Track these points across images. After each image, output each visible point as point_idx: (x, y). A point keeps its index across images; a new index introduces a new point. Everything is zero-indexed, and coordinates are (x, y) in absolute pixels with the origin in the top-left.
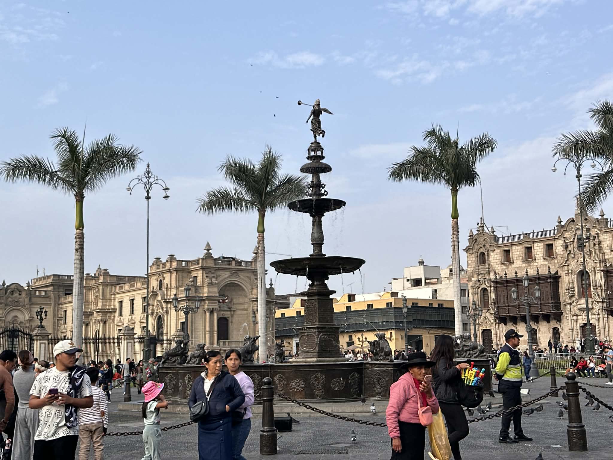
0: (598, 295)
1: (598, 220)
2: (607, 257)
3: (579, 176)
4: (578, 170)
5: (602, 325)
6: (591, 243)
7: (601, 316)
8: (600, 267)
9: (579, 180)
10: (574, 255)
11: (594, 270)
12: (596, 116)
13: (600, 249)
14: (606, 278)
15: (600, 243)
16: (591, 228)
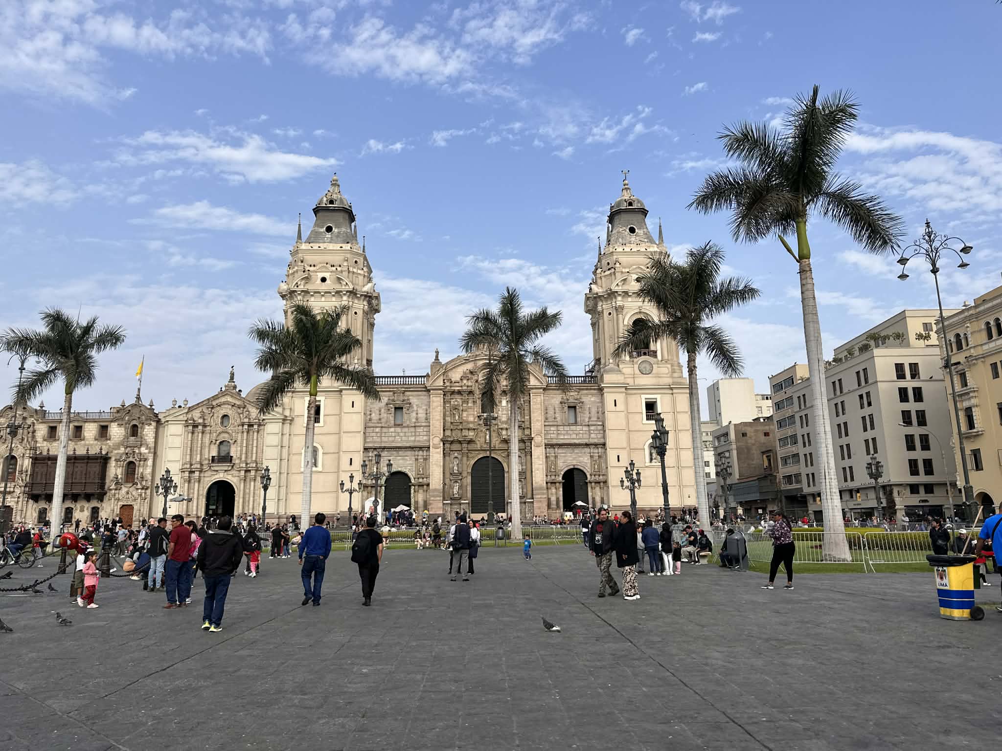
0: (22, 480)
1: (36, 411)
2: (38, 445)
3: (22, 369)
4: (23, 363)
5: (20, 508)
6: (25, 431)
7: (21, 499)
8: (30, 454)
9: (21, 372)
10: (6, 440)
11: (23, 456)
12: (47, 319)
13: (34, 437)
14: (34, 464)
15: (34, 432)
16: (28, 417)
